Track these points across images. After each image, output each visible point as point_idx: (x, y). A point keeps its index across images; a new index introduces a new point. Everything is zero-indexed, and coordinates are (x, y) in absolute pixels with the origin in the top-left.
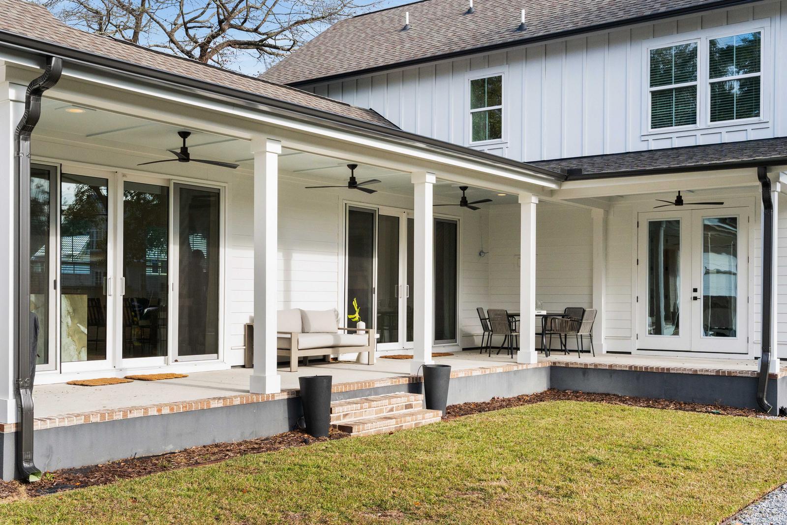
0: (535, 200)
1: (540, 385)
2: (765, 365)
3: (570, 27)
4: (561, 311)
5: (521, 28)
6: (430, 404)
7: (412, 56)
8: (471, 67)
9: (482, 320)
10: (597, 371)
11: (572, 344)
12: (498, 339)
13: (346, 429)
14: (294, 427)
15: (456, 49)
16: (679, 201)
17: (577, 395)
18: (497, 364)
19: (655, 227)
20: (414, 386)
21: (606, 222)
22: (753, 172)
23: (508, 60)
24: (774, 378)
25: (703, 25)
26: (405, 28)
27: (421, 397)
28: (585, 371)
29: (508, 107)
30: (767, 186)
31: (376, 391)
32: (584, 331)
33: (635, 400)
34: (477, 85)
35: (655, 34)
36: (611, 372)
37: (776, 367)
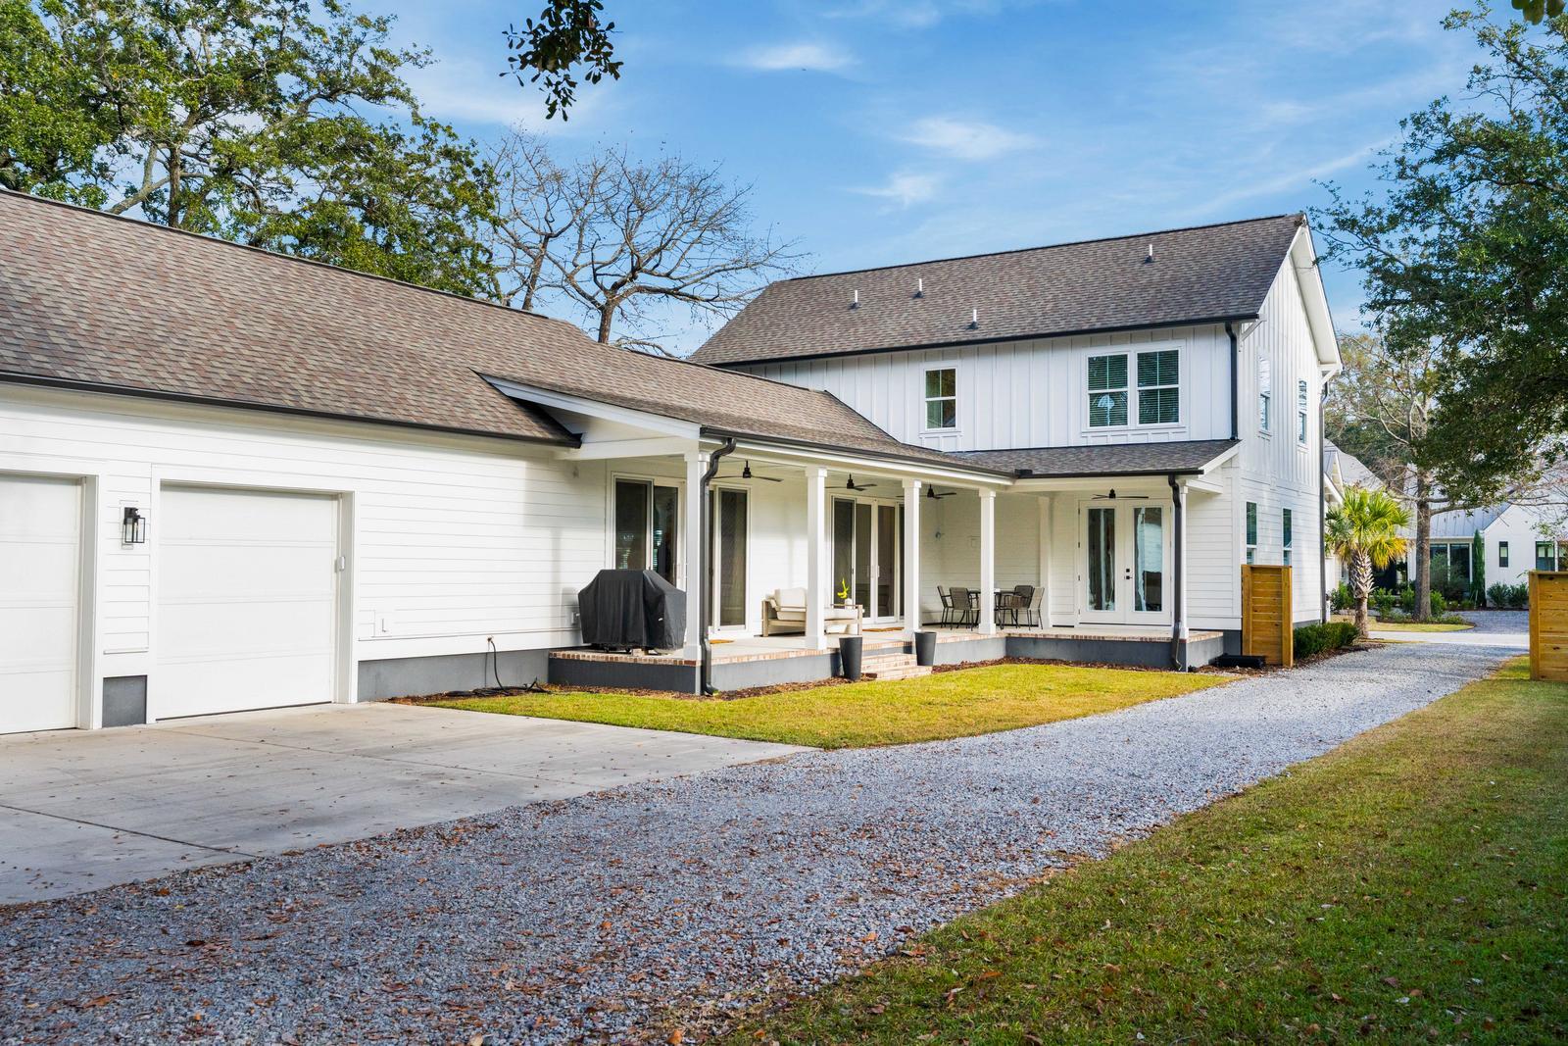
0: (993, 494)
1: (998, 652)
2: (1177, 632)
3: (1018, 332)
4: (1011, 588)
5: (973, 326)
6: (921, 662)
7: (868, 346)
8: (926, 358)
9: (943, 598)
10: (1046, 640)
11: (1023, 619)
12: (958, 615)
13: (873, 676)
14: (835, 674)
15: (913, 342)
16: (1112, 495)
17: (1029, 660)
18: (963, 635)
19: (1094, 515)
20: (907, 649)
21: (1051, 508)
22: (1165, 479)
23: (960, 355)
24: (1183, 642)
25: (1132, 340)
26: (854, 306)
27: (915, 656)
28: (1035, 640)
29: (961, 398)
30: (1176, 489)
31: (883, 651)
32: (1033, 607)
33: (1077, 663)
34: (932, 376)
35: (1092, 344)
36: (1057, 641)
37: (1185, 635)
